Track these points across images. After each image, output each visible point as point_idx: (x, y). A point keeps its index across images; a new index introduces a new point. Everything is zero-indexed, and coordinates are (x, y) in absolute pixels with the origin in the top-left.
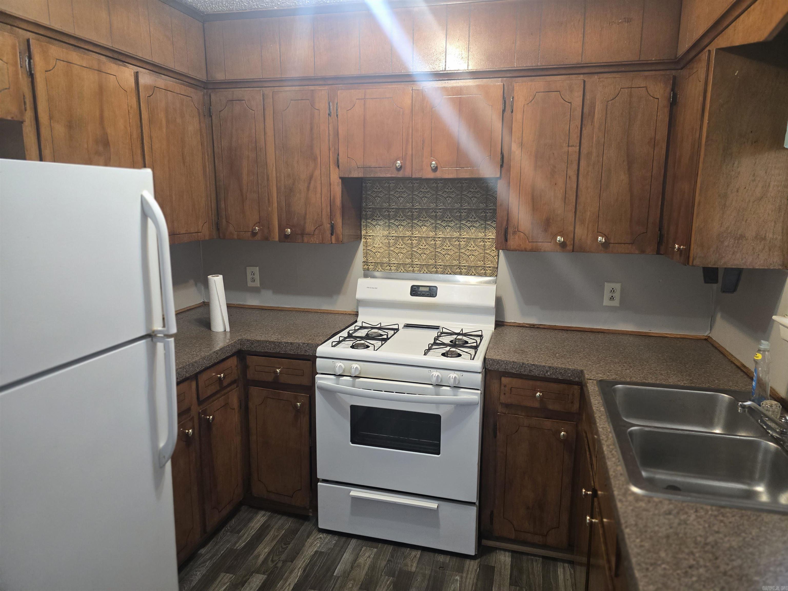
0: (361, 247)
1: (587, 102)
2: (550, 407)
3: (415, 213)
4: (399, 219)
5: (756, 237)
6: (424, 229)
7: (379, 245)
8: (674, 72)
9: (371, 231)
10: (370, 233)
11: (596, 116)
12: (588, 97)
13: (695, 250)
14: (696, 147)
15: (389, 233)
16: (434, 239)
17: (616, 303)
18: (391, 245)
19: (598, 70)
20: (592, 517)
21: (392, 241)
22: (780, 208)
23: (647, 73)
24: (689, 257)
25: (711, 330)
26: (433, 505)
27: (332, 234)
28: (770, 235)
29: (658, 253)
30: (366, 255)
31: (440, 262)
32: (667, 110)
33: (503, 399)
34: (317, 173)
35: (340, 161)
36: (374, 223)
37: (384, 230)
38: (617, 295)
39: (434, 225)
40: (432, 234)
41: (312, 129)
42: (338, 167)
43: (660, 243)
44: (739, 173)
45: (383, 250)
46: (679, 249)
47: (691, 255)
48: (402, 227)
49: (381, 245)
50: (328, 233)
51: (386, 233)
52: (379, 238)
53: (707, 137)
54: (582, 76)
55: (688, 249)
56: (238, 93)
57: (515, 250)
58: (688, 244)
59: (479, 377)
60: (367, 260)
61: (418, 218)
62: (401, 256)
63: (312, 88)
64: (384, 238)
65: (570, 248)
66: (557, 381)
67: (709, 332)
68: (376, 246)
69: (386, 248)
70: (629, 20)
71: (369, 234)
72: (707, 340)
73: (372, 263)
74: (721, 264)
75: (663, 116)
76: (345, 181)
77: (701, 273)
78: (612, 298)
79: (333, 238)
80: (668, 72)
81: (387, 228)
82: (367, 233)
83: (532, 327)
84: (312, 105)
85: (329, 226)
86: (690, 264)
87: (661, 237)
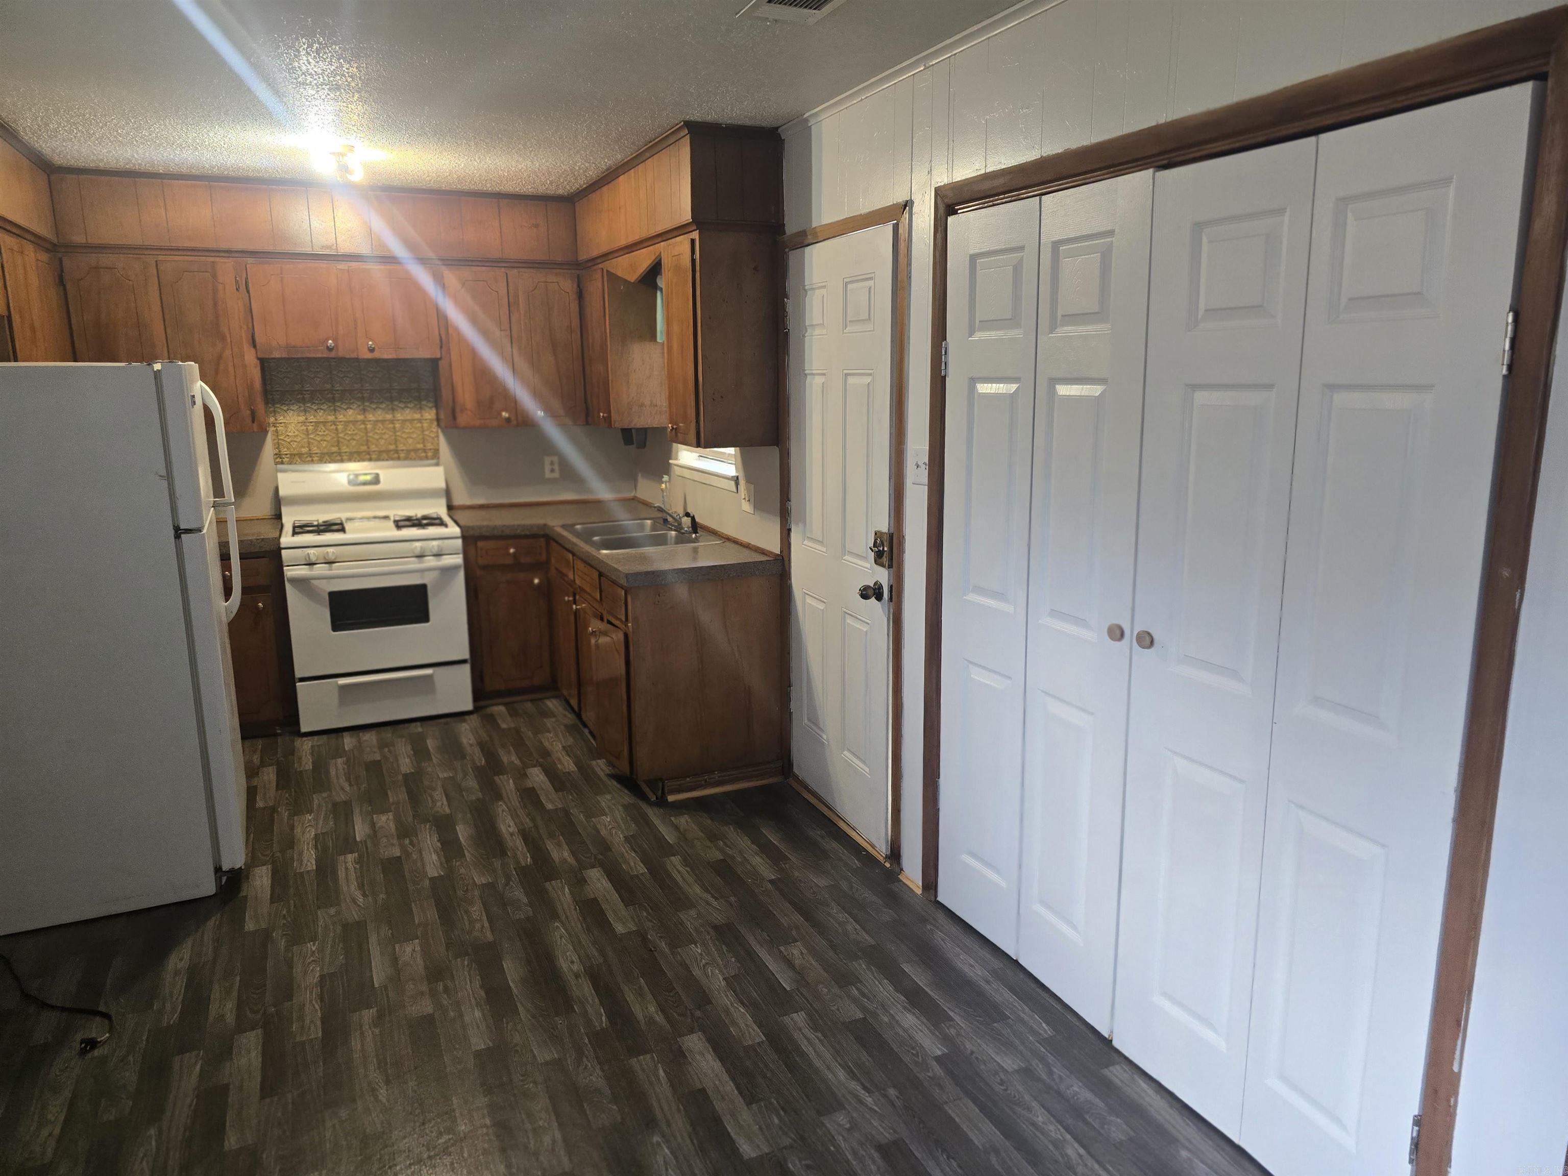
0: (269, 438)
1: (511, 292)
2: (523, 561)
3: (337, 395)
4: (317, 402)
5: (651, 405)
6: (350, 412)
7: (294, 432)
8: (578, 272)
9: (282, 418)
10: (281, 419)
11: (521, 305)
12: (511, 288)
13: (614, 416)
14: (604, 338)
15: (306, 419)
16: (363, 422)
17: (556, 475)
18: (310, 432)
19: (516, 265)
20: (577, 606)
21: (310, 428)
22: (661, 383)
23: (558, 271)
24: (611, 421)
25: (636, 489)
26: (428, 671)
27: (253, 422)
28: (659, 403)
29: (587, 423)
30: (277, 445)
31: (373, 448)
32: (576, 302)
33: (481, 562)
34: (228, 353)
35: (257, 340)
36: (285, 408)
37: (299, 416)
38: (556, 467)
39: (361, 407)
40: (360, 417)
41: (215, 305)
42: (255, 346)
43: (587, 415)
44: (633, 359)
45: (300, 439)
46: (603, 416)
47: (613, 420)
48: (322, 411)
49: (297, 433)
50: (249, 421)
51: (302, 419)
52: (293, 425)
53: (610, 332)
54: (503, 269)
55: (610, 416)
56: (106, 259)
57: (464, 428)
58: (609, 413)
59: (459, 542)
60: (280, 451)
61: (341, 400)
62: (324, 444)
63: (212, 259)
64: (300, 424)
65: (514, 422)
66: (526, 537)
67: (634, 492)
68: (290, 434)
69: (304, 436)
70: (536, 226)
71: (280, 421)
72: (634, 499)
73: (287, 454)
74: (632, 425)
75: (574, 306)
76: (264, 363)
77: (620, 435)
78: (552, 471)
79: (255, 425)
80: (573, 271)
81: (303, 413)
82: (276, 420)
83: (482, 507)
84: (214, 276)
85: (248, 412)
86: (613, 426)
87: (587, 408)
